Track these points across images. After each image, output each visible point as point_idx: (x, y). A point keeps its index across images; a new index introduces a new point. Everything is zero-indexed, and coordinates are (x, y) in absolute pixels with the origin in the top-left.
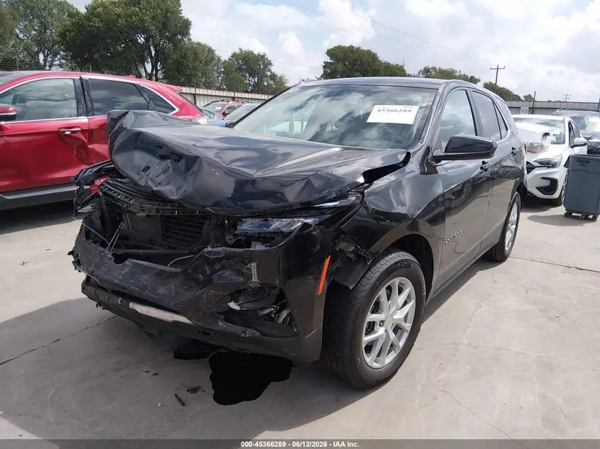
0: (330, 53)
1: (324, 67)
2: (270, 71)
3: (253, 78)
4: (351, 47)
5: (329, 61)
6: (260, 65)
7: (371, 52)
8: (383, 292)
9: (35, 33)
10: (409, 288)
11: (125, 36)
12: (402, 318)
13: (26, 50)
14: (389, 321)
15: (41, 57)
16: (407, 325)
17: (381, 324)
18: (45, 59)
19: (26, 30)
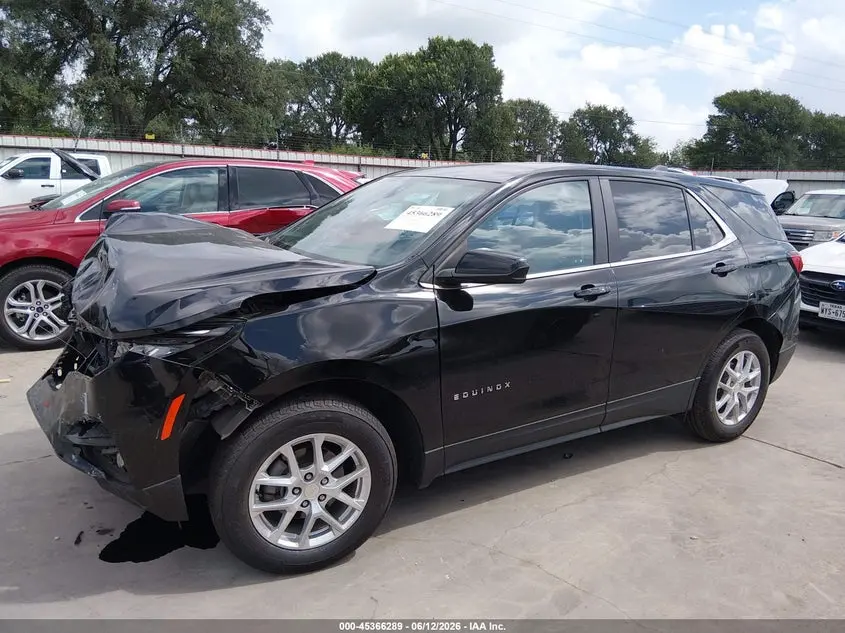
0: (719, 102)
1: (710, 123)
2: (630, 132)
3: (605, 143)
4: (755, 92)
5: (717, 114)
6: (615, 125)
7: (788, 98)
8: (287, 450)
9: (328, 100)
10: (350, 450)
11: (417, 100)
12: (335, 488)
13: (317, 122)
14: (312, 490)
15: (334, 129)
16: (355, 500)
17: (297, 491)
18: (338, 132)
19: (319, 98)
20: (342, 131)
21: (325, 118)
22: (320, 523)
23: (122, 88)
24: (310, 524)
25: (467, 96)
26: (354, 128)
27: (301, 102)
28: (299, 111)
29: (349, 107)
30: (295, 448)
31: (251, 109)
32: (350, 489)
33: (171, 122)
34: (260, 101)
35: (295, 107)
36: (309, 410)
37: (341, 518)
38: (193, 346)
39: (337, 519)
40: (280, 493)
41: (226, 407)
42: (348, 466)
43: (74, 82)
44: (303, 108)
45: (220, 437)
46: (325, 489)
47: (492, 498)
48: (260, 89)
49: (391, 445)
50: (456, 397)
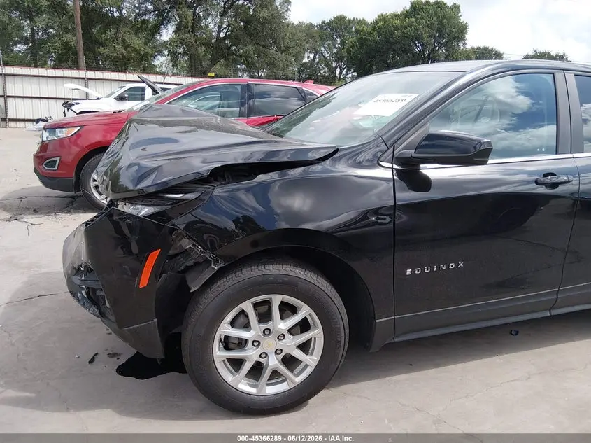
8: (247, 306)
9: (335, 50)
10: (305, 311)
11: (399, 46)
12: (290, 345)
13: (326, 66)
14: (270, 344)
15: (338, 71)
16: (308, 357)
17: (256, 344)
18: (340, 74)
19: (329, 48)
20: (344, 72)
21: (332, 63)
22: (275, 374)
23: (196, 42)
24: (267, 374)
25: (438, 43)
26: (352, 70)
27: (316, 52)
28: (314, 59)
29: (349, 54)
30: (256, 305)
31: (280, 55)
32: (304, 347)
33: (227, 66)
34: (287, 50)
35: (312, 56)
36: (268, 272)
37: (296, 371)
38: (170, 207)
39: (292, 372)
40: (242, 343)
41: (197, 264)
42: (304, 326)
43: (167, 39)
44: (317, 57)
45: (190, 289)
46: (281, 344)
47: (438, 366)
48: (287, 41)
49: (344, 311)
50: (409, 272)
